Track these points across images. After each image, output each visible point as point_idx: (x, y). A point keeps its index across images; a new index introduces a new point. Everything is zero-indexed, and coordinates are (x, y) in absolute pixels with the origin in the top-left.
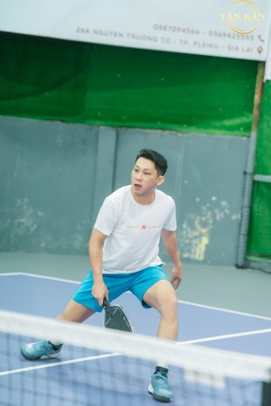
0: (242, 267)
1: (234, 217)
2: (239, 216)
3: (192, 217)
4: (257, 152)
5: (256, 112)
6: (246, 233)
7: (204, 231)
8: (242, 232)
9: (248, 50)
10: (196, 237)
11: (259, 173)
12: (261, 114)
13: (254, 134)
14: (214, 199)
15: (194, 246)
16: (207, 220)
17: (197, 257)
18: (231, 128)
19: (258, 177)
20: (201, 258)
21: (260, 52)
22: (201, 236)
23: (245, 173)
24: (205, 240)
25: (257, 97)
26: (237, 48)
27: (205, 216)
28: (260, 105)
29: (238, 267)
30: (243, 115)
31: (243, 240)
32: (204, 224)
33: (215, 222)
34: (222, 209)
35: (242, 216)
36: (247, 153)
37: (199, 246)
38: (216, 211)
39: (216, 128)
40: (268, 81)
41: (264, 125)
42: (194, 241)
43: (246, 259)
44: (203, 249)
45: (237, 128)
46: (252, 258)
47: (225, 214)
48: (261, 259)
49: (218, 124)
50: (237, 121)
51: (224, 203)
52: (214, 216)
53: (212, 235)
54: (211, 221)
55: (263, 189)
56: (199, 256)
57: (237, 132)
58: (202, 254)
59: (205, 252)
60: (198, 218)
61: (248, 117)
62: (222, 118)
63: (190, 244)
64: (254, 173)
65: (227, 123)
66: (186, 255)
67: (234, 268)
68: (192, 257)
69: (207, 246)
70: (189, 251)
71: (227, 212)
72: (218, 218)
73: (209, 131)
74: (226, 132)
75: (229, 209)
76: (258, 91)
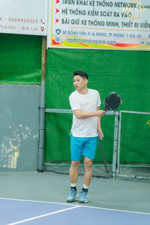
0: (42, 171)
1: (35, 137)
2: (38, 136)
3: (8, 139)
4: (46, 94)
5: (43, 69)
6: (43, 147)
7: (15, 148)
8: (40, 147)
9: (35, 29)
10: (11, 153)
11: (48, 108)
12: (46, 70)
13: (43, 83)
14: (21, 126)
15: (10, 159)
16: (17, 140)
17: (12, 167)
18: (28, 80)
19: (48, 110)
20: (15, 167)
21: (42, 30)
22: (14, 151)
23: (39, 108)
24: (17, 155)
25: (43, 59)
26: (28, 29)
27: (15, 137)
28: (45, 64)
29: (39, 171)
30: (35, 71)
31: (41, 152)
32: (15, 144)
33: (22, 141)
34: (27, 132)
35: (39, 136)
36: (40, 95)
37: (13, 159)
38: (22, 133)
39: (18, 80)
40: (49, 48)
41: (49, 77)
42: (10, 156)
43: (44, 165)
44: (16, 161)
45: (32, 79)
46: (48, 164)
47: (29, 135)
48: (53, 164)
49: (20, 78)
50: (32, 75)
51: (27, 128)
52: (21, 137)
53: (21, 151)
54: (20, 141)
55: (52, 117)
56: (13, 165)
57: (32, 83)
58: (15, 164)
59: (17, 162)
60: (11, 139)
61: (38, 72)
62: (22, 73)
63: (7, 158)
64: (45, 108)
65: (26, 77)
66: (4, 166)
67: (36, 172)
68: (9, 167)
69: (18, 158)
70: (7, 163)
71: (30, 134)
72: (24, 138)
73: (14, 82)
74: (26, 83)
75: (31, 132)
76: (43, 55)
